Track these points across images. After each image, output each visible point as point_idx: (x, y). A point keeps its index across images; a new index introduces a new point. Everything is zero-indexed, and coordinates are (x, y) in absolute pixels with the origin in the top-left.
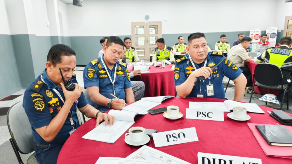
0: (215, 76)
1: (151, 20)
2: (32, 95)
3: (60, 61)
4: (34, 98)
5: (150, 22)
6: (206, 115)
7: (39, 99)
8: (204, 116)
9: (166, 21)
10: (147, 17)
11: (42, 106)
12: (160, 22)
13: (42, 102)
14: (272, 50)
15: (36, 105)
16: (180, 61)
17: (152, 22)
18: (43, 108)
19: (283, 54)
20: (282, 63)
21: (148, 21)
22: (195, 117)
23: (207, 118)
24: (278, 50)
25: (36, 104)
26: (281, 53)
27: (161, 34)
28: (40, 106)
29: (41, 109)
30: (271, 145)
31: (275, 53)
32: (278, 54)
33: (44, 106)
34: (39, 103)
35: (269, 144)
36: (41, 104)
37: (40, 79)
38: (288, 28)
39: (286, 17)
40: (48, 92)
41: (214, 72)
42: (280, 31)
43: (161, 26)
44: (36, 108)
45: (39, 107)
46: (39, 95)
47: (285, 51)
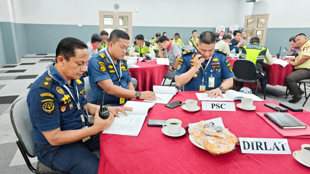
0: (217, 70)
1: (120, 10)
2: (41, 95)
3: (75, 54)
4: (43, 99)
5: (119, 12)
6: (220, 106)
7: (50, 100)
8: (219, 108)
9: (136, 12)
10: (117, 7)
11: (52, 108)
12: (131, 13)
13: (52, 104)
14: (247, 46)
15: (44, 107)
16: (186, 53)
17: (122, 12)
18: (51, 110)
19: (257, 49)
20: (257, 56)
21: (117, 11)
22: (210, 109)
23: (221, 109)
24: (252, 46)
25: (45, 105)
26: (255, 48)
27: (132, 26)
28: (49, 107)
29: (50, 111)
30: (283, 129)
31: (250, 48)
32: (253, 49)
33: (53, 108)
34: (48, 104)
35: (281, 127)
36: (51, 106)
37: (48, 75)
38: (248, 27)
39: (246, 16)
40: (59, 88)
41: (217, 67)
42: (241, 29)
43: (131, 17)
44: (43, 109)
45: (48, 109)
46: (50, 95)
47: (257, 46)
